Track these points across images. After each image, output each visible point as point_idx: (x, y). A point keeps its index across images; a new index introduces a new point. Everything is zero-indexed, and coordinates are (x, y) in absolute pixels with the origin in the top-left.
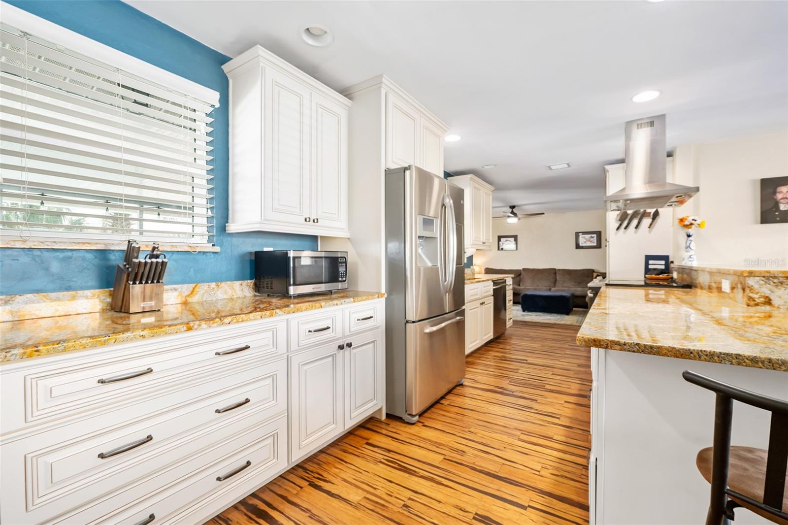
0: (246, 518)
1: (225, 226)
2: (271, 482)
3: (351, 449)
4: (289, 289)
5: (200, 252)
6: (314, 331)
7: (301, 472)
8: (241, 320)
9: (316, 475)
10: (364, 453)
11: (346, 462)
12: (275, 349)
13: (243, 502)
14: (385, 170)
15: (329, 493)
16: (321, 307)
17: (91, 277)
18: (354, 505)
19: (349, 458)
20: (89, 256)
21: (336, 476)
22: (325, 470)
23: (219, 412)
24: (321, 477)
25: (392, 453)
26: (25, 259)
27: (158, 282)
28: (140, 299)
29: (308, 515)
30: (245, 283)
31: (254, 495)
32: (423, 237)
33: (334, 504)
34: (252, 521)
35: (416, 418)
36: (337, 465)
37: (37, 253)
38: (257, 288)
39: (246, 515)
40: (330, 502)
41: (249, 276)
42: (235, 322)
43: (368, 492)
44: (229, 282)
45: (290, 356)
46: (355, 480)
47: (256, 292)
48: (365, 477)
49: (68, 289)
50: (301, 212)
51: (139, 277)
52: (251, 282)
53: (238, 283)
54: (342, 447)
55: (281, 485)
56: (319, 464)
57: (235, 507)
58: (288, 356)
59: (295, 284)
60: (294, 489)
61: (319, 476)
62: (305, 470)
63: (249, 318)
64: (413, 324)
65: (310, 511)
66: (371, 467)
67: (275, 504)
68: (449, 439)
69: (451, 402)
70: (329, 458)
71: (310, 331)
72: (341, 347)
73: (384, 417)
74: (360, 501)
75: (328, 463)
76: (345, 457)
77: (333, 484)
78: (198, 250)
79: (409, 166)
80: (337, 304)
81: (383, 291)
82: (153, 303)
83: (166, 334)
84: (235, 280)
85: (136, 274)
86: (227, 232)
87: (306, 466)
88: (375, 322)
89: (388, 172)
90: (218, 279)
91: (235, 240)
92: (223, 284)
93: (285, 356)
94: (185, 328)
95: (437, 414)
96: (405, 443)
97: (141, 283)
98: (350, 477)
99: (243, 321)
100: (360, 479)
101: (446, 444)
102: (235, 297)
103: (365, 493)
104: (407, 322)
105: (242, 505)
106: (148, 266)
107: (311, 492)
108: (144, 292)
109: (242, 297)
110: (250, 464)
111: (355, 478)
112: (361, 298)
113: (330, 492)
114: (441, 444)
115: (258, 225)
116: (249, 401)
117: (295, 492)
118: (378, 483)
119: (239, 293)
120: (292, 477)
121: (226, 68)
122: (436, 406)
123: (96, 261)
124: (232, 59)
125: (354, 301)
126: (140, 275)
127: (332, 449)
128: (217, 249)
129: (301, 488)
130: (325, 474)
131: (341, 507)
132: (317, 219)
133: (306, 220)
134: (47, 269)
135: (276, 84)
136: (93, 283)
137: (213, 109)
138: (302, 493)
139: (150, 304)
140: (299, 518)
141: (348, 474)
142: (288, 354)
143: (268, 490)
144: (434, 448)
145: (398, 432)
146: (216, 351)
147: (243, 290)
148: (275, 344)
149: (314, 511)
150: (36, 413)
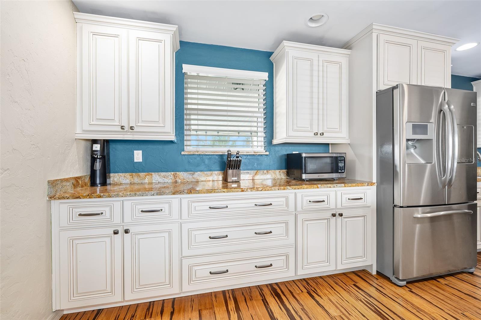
0: (270, 293)
1: (272, 141)
2: (287, 281)
3: (341, 284)
4: (302, 176)
5: (260, 155)
6: (312, 202)
7: (305, 283)
8: (267, 190)
9: (313, 289)
10: (350, 290)
11: (335, 290)
12: (287, 208)
13: (271, 285)
14: (377, 92)
15: (317, 302)
16: (318, 188)
17: (217, 166)
18: (331, 317)
19: (338, 288)
20: (217, 157)
21: (325, 295)
22: (320, 289)
23: (256, 234)
24: (315, 291)
25: (372, 298)
26: (198, 159)
27: (238, 169)
28: (231, 176)
29: (301, 307)
30: (282, 171)
31: (276, 284)
32: (414, 139)
33: (318, 310)
34: (272, 296)
35: (404, 283)
36: (328, 289)
37: (202, 156)
38: (288, 174)
39: (270, 291)
40: (316, 307)
41: (284, 168)
42: (264, 191)
43: (343, 314)
44: (273, 170)
45: (297, 213)
46: (337, 302)
47: (287, 176)
48: (345, 304)
49: (210, 170)
50: (312, 130)
51: (231, 166)
52: (285, 171)
53: (278, 171)
54: (335, 280)
55: (292, 285)
56: (317, 284)
57: (267, 285)
58: (295, 213)
59: (305, 173)
60: (298, 290)
61: (314, 290)
62: (308, 283)
63: (272, 189)
64: (400, 208)
65: (303, 306)
66: (352, 300)
67: (285, 294)
68: (434, 311)
69: (450, 283)
70: (324, 283)
71: (310, 201)
72: (334, 215)
73: (374, 273)
74: (336, 316)
75: (322, 286)
76: (336, 287)
77: (322, 298)
78: (258, 154)
79: (397, 85)
80: (330, 187)
81: (375, 180)
82: (236, 178)
83: (233, 192)
84: (277, 170)
85: (230, 165)
86: (273, 144)
87: (309, 281)
88: (365, 203)
89: (379, 94)
90: (268, 169)
91: (277, 148)
92: (270, 171)
93: (294, 213)
94: (241, 190)
95: (428, 287)
96: (386, 296)
97: (232, 169)
98: (334, 300)
99: (268, 190)
100: (341, 304)
101: (429, 313)
102: (276, 178)
103: (342, 314)
104: (395, 206)
105: (270, 286)
106: (234, 161)
107: (307, 296)
108: (233, 173)
109: (280, 179)
110: (272, 266)
111: (337, 301)
112: (351, 184)
113: (319, 302)
114: (422, 310)
115: (284, 140)
116: (272, 233)
117: (298, 292)
118: (353, 312)
119: (279, 177)
120: (298, 284)
121: (271, 58)
122: (431, 281)
123: (219, 159)
124: (274, 52)
125: (345, 186)
126: (231, 165)
127: (328, 278)
128: (267, 153)
129: (302, 292)
130: (318, 291)
131: (322, 313)
132: (323, 133)
133: (315, 135)
134: (204, 163)
135: (295, 58)
136: (218, 168)
137: (265, 82)
138: (301, 295)
139: (235, 179)
140: (295, 307)
141: (334, 298)
142: (295, 212)
143: (284, 285)
144: (414, 311)
145: (384, 287)
146: (255, 204)
147: (280, 175)
148: (287, 205)
149: (305, 307)
150: (191, 215)
